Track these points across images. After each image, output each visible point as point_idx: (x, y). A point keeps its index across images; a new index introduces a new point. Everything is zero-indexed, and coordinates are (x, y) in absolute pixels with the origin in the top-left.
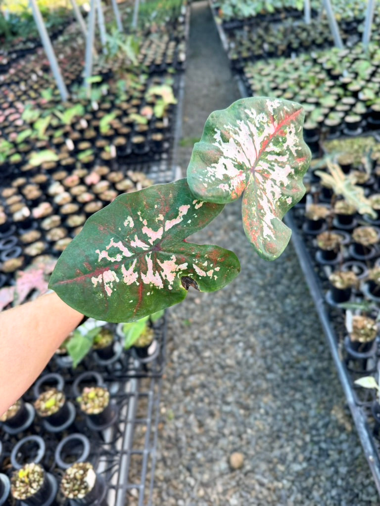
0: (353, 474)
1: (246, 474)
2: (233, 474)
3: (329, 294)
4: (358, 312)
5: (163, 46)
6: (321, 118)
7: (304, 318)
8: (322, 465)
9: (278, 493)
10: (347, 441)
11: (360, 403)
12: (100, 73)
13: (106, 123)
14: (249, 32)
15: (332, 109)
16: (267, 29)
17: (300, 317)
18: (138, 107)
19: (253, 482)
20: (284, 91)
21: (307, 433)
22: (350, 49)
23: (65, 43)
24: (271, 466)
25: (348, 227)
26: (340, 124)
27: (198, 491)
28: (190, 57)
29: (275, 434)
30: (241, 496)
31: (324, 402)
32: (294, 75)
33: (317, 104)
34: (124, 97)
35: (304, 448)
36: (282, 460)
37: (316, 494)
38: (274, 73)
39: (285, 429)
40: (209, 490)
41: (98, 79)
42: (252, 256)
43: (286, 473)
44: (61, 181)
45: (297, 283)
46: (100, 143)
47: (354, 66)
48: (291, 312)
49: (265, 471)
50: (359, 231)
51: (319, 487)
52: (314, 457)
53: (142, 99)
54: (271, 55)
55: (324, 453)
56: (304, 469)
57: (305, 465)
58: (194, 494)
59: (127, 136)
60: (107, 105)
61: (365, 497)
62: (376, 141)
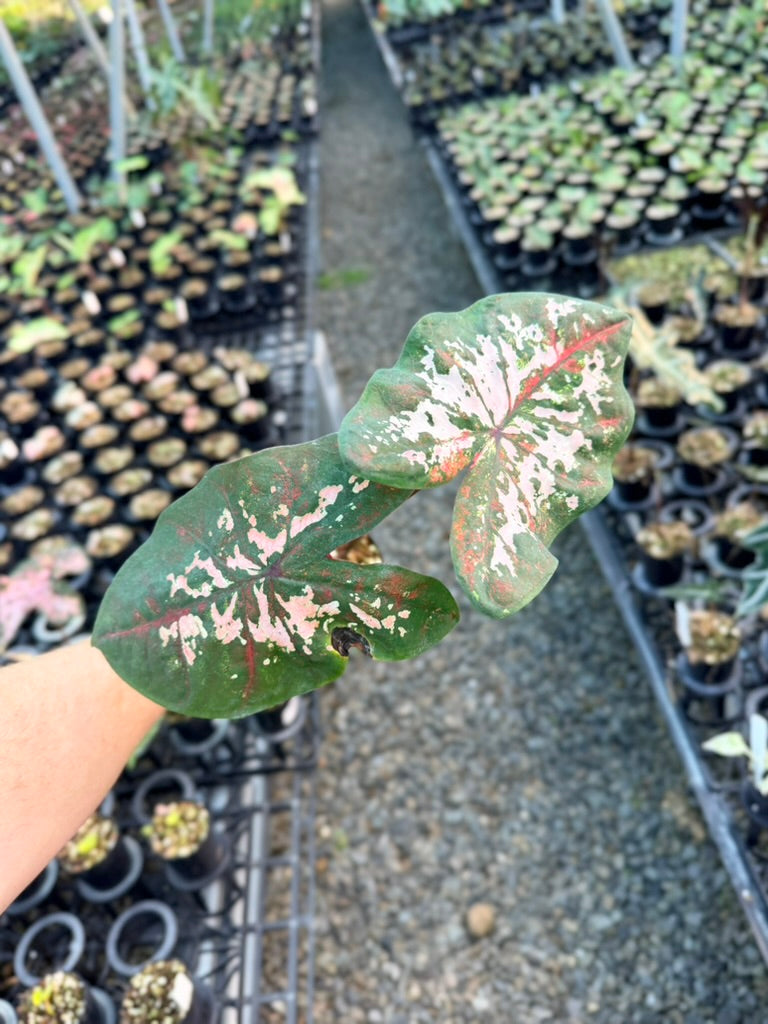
0: (713, 924)
1: (501, 945)
2: (476, 948)
3: (638, 571)
4: (699, 602)
5: (269, 86)
6: (598, 215)
7: (593, 620)
8: (651, 914)
9: (568, 977)
10: (696, 859)
12: (144, 151)
13: (163, 251)
14: (444, 46)
15: (620, 195)
16: (477, 40)
17: (585, 619)
18: (227, 216)
19: (517, 959)
20: (521, 163)
21: (617, 851)
22: (648, 69)
23: (67, 91)
24: (551, 924)
25: (668, 431)
26: (637, 225)
27: (408, 988)
28: (327, 105)
29: (553, 860)
30: (496, 991)
31: (645, 786)
32: (539, 130)
33: (590, 187)
34: (196, 197)
35: (612, 882)
36: (572, 910)
37: (643, 972)
38: (498, 128)
39: (572, 847)
40: (430, 985)
41: (139, 163)
43: (581, 935)
44: (77, 381)
45: (575, 551)
46: (154, 295)
47: (659, 104)
48: (567, 611)
49: (539, 936)
50: (689, 439)
51: (649, 957)
52: (635, 897)
53: (234, 198)
54: (491, 91)
55: (653, 889)
56: (617, 925)
57: (617, 916)
58: (401, 995)
59: (209, 277)
60: (162, 216)
61: (739, 969)
62: (713, 254)
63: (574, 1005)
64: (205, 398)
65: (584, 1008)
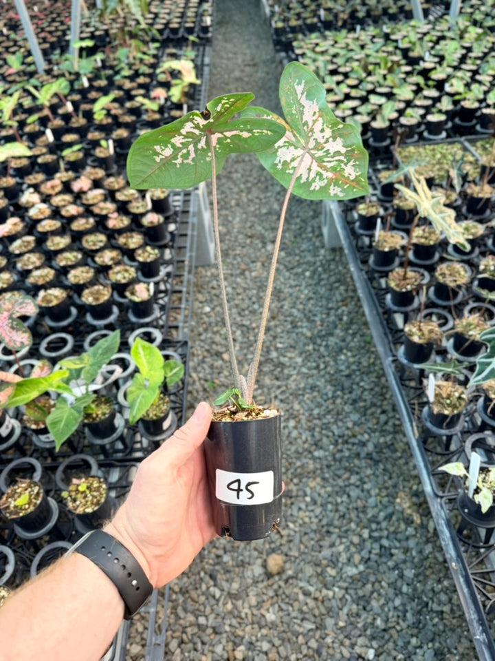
0: (421, 578)
1: (286, 581)
2: (270, 582)
3: (401, 350)
4: (440, 374)
5: (181, 2)
6: (395, 115)
7: (362, 380)
8: (383, 568)
9: (326, 603)
11: (440, 494)
12: (92, 37)
13: (102, 106)
15: (409, 104)
17: (357, 379)
18: (146, 87)
19: (296, 590)
20: (346, 75)
21: (365, 527)
22: (434, 24)
24: (319, 570)
25: (428, 262)
26: (419, 125)
27: (225, 604)
28: (218, 22)
29: (325, 529)
30: (281, 609)
31: (387, 488)
32: (360, 55)
33: (390, 96)
34: (127, 72)
35: (360, 546)
36: (334, 562)
37: (374, 604)
38: (333, 51)
39: (336, 523)
40: (239, 603)
41: (90, 43)
42: (297, 298)
43: (338, 578)
44: (36, 187)
45: (354, 335)
46: (93, 135)
47: (438, 47)
48: (347, 372)
49: (310, 577)
50: (443, 268)
51: (379, 595)
52: (374, 557)
53: (152, 76)
54: (328, 25)
55: (386, 552)
56: (360, 573)
57: (361, 568)
58: (220, 608)
59: (131, 127)
60: (103, 83)
61: (436, 607)
62: (465, 149)
63: (330, 622)
64: (123, 208)
65: (336, 624)
